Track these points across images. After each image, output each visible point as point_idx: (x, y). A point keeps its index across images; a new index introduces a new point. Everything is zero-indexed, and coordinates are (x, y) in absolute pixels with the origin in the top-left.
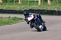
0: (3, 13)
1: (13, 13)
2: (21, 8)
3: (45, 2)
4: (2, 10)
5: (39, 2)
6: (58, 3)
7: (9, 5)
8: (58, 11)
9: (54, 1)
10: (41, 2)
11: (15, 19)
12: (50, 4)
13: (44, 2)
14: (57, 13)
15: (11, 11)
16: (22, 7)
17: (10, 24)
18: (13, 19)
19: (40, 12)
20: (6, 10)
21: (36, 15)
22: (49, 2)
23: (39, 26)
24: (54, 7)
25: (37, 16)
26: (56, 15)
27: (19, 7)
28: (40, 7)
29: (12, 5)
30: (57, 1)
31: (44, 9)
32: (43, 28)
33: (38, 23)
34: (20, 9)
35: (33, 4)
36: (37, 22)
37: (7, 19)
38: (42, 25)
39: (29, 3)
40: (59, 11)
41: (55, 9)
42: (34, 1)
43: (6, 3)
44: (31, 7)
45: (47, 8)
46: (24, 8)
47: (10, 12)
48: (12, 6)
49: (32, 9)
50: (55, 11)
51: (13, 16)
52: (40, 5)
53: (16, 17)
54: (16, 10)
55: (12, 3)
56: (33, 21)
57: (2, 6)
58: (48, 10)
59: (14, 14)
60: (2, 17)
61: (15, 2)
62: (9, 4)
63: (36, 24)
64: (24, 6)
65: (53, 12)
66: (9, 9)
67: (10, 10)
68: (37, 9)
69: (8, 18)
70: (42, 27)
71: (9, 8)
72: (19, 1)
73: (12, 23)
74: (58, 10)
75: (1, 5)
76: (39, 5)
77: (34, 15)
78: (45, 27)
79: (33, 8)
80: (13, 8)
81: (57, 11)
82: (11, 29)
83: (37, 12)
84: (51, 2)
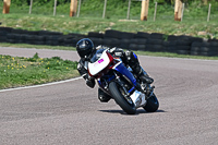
0: (14, 43)
1: (48, 44)
2: (77, 25)
3: (166, 5)
4: (8, 30)
5: (143, 5)
7: (37, 13)
8: (210, 40)
9: (195, 3)
10: (150, 7)
11: (54, 64)
12: (180, 16)
13: (161, 7)
14: (206, 49)
15: (40, 37)
16: (80, 22)
17: (37, 84)
18: (49, 66)
19: (144, 40)
20: (26, 32)
21: (117, 54)
22: (178, 6)
23: (131, 93)
24: (195, 24)
26: (200, 53)
27: (72, 22)
28: (146, 23)
29: (45, 14)
30: (205, 3)
31: (159, 31)
32: (144, 102)
33: (126, 82)
34: (74, 30)
35: (122, 14)
37: (25, 65)
38: (139, 90)
39: (107, 10)
40: (214, 39)
41: (200, 34)
43: (24, 6)
44: (112, 24)
45: (170, 29)
47: (38, 40)
48: (45, 18)
49: (117, 29)
50: (199, 40)
51: (46, 52)
52: (145, 18)
53: (58, 58)
54: (58, 34)
55: (45, 7)
57: (9, 15)
58: (173, 36)
60: (7, 57)
61: (58, 3)
62: (35, 9)
63: (119, 87)
64: (87, 20)
65: (190, 45)
66: (34, 29)
67: (37, 33)
68: (133, 31)
69: (31, 60)
70: (140, 97)
71: (34, 23)
72: (72, 1)
73: (43, 77)
74: (209, 37)
75: (7, 12)
76: (142, 16)
78: (154, 98)
79: (121, 26)
80: (50, 24)
81: (205, 39)
82: (39, 99)
83: (136, 40)
84: (186, 6)
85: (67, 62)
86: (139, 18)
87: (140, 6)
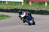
2: (8, 7)
6: (38, 5)
8: (37, 11)
10: (24, 3)
12: (31, 5)
13: (26, 4)
14: (36, 13)
18: (1, 16)
24: (34, 7)
25: (28, 14)
26: (35, 14)
27: (6, 7)
30: (36, 3)
31: (26, 9)
35: (17, 5)
36: (28, 18)
39: (14, 4)
40: (38, 11)
41: (35, 9)
42: (18, 2)
44: (15, 7)
45: (28, 8)
46: (10, 8)
50: (35, 11)
52: (23, 6)
53: (3, 15)
54: (3, 9)
55: (0, 3)
56: (25, 17)
58: (29, 10)
59: (2, 12)
61: (3, 2)
64: (10, 6)
65: (33, 12)
68: (20, 9)
72: (6, 2)
74: (37, 10)
77: (26, 13)
80: (1, 7)
81: (36, 10)
84: (32, 3)
85: (5, 15)
86: (21, 6)
87: (22, 3)
